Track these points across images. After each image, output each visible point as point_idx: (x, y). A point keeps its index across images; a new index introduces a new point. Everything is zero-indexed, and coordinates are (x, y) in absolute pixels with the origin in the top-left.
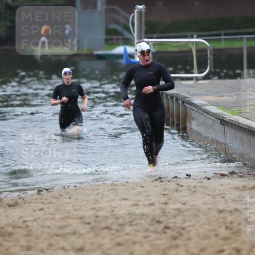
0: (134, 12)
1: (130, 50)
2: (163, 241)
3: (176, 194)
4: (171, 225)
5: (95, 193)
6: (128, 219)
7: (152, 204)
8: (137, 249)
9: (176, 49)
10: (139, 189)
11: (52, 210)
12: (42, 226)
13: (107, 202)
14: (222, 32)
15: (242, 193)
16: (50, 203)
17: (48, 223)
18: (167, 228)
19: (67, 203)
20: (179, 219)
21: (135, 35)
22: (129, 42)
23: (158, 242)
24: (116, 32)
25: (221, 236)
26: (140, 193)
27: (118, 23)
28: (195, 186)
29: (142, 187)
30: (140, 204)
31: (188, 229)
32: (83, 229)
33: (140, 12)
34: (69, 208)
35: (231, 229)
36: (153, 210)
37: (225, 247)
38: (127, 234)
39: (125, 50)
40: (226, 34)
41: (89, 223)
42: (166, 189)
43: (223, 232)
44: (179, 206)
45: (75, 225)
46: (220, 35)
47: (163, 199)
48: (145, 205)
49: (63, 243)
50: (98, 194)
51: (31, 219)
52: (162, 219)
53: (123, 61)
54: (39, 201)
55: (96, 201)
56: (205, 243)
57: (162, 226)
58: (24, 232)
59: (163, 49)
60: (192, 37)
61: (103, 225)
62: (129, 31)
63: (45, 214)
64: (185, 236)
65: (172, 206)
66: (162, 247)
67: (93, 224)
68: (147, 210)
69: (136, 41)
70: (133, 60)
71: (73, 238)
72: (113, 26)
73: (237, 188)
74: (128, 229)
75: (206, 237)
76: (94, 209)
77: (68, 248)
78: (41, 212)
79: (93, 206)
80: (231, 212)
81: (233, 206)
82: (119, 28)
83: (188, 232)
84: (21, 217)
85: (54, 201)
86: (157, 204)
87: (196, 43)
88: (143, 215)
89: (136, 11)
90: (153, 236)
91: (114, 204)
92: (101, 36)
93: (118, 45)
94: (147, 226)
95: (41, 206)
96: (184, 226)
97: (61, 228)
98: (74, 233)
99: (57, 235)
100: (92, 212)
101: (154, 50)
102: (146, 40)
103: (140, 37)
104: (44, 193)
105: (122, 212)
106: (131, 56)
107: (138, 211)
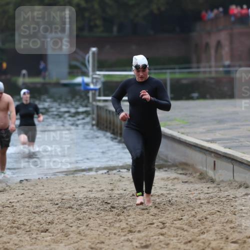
0: (87, 51)
1: (87, 80)
2: (110, 217)
3: (119, 184)
4: (116, 205)
5: (62, 182)
6: (85, 201)
7: (102, 191)
8: (91, 222)
9: (118, 80)
10: (93, 180)
11: (30, 195)
12: (24, 206)
13: (70, 189)
15: (167, 183)
16: (29, 189)
17: (27, 204)
18: (113, 207)
19: (41, 189)
20: (121, 201)
21: (90, 69)
22: (85, 74)
23: (107, 217)
24: (76, 67)
25: (152, 213)
26: (94, 183)
27: (77, 60)
29: (95, 178)
30: (94, 190)
31: (128, 208)
32: (53, 209)
33: (94, 53)
34: (43, 193)
35: (159, 208)
36: (103, 195)
37: (154, 221)
38: (84, 212)
39: (83, 81)
40: (155, 69)
41: (57, 204)
42: (112, 180)
43: (153, 210)
44: (122, 192)
45: (47, 205)
47: (110, 187)
48: (97, 191)
49: (40, 219)
50: (63, 183)
51: (16, 201)
52: (109, 202)
53: (82, 88)
54: (21, 188)
55: (62, 188)
57: (109, 206)
58: (11, 210)
59: (109, 79)
61: (67, 205)
62: (85, 66)
63: (25, 197)
64: (126, 213)
65: (116, 192)
66: (110, 221)
67: (60, 205)
68: (99, 195)
69: (91, 73)
70: (88, 87)
71: (46, 215)
72: (74, 63)
73: (163, 179)
74: (85, 208)
76: (60, 194)
77: (42, 222)
78: (22, 196)
79: (60, 192)
80: (158, 196)
82: (78, 64)
83: (128, 211)
84: (9, 199)
85: (32, 188)
86: (106, 190)
88: (96, 198)
89: (91, 53)
90: (103, 213)
91: (75, 190)
92: (65, 70)
93: (77, 76)
94: (99, 206)
95: (23, 192)
96: (125, 206)
97: (37, 207)
98: (46, 211)
99: (34, 213)
100: (59, 196)
101: (103, 79)
102: (98, 73)
103: (94, 71)
104: (25, 182)
105: (81, 196)
106: (87, 84)
107: (92, 196)
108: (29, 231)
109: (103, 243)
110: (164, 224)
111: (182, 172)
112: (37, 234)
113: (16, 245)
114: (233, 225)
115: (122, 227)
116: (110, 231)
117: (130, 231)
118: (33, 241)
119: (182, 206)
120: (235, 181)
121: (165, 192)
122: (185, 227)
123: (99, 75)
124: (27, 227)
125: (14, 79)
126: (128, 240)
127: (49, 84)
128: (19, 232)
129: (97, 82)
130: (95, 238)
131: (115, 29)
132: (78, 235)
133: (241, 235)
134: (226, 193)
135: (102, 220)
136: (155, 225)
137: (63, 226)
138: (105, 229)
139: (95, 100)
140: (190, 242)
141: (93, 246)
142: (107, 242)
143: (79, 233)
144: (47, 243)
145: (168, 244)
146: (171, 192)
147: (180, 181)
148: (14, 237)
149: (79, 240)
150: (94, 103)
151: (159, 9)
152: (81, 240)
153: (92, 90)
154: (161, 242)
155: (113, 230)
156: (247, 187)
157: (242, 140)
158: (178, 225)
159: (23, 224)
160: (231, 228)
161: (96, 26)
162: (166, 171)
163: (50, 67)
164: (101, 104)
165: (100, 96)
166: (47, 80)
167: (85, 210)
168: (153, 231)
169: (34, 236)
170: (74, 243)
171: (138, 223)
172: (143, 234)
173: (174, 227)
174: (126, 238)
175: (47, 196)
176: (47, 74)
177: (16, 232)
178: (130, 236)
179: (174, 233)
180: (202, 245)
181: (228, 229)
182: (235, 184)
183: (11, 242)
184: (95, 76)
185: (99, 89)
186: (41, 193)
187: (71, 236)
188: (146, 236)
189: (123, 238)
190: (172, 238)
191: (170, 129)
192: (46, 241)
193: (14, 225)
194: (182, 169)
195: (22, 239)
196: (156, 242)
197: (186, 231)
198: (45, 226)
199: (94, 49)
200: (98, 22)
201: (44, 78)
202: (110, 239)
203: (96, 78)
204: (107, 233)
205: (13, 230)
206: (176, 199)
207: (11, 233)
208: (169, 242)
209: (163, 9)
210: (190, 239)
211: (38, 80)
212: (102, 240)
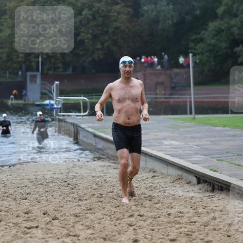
0: (53, 84)
1: (52, 102)
2: (67, 190)
3: (73, 169)
4: (71, 183)
6: (51, 180)
7: (62, 173)
8: (55, 193)
9: (73, 102)
10: (56, 166)
11: (16, 176)
12: (11, 183)
13: (41, 172)
14: (94, 94)
15: (103, 168)
16: (15, 172)
17: (14, 181)
18: (69, 184)
19: (23, 172)
20: (74, 180)
21: (55, 95)
22: (51, 98)
23: (65, 191)
24: (45, 94)
25: (94, 188)
26: (56, 168)
27: (46, 90)
28: (82, 165)
29: (57, 165)
30: (56, 173)
31: (79, 185)
32: (30, 185)
33: (57, 85)
35: (98, 185)
36: (62, 176)
37: (95, 193)
38: (50, 187)
39: (50, 102)
40: (96, 96)
41: (33, 182)
42: (68, 167)
43: (94, 186)
44: (74, 174)
45: (26, 182)
46: (93, 96)
47: (67, 171)
48: (59, 174)
49: (21, 191)
50: (37, 168)
51: (6, 179)
52: (66, 180)
53: (49, 107)
54: (10, 171)
55: (36, 172)
56: (86, 191)
57: (66, 183)
58: (3, 185)
59: (67, 102)
60: (80, 96)
61: (39, 183)
62: (52, 93)
63: (12, 177)
64: (77, 188)
65: (71, 174)
66: (67, 193)
67: (35, 182)
68: (60, 176)
69: (55, 98)
70: (53, 107)
71: (25, 188)
72: (44, 91)
73: (101, 166)
74: (51, 185)
75: (87, 188)
77: (23, 193)
78: (11, 176)
79: (35, 174)
80: (98, 177)
81: (99, 174)
82: (47, 92)
83: (79, 186)
84: (2, 179)
85: (17, 171)
86: (64, 173)
87: (83, 99)
88: (58, 178)
89: (55, 84)
90: (62, 187)
91: (44, 173)
92: (38, 95)
93: (46, 99)
94: (60, 184)
95: (10, 174)
96: (77, 183)
97: (20, 184)
98: (26, 186)
99: (18, 187)
100: (34, 177)
101: (63, 102)
102: (59, 97)
103: (57, 96)
104: (12, 167)
105: (48, 177)
106: (53, 105)
107: (55, 176)
108: (15, 199)
109: (63, 207)
110: (101, 195)
111: (113, 162)
112: (20, 201)
113: (6, 207)
114: (145, 196)
115: (75, 197)
116: (67, 199)
117: (80, 200)
118: (18, 205)
119: (113, 184)
120: (147, 168)
121: (102, 175)
122: (115, 197)
123: (60, 99)
124: (14, 196)
125: (5, 101)
126: (79, 205)
127: (28, 104)
128: (9, 199)
129: (58, 103)
130: (58, 204)
131: (71, 69)
132: (46, 202)
133: (151, 202)
134: (141, 175)
135: (62, 192)
136: (96, 196)
137: (37, 196)
138: (64, 198)
139: (57, 115)
140: (118, 206)
141: (56, 209)
142: (65, 206)
143: (47, 201)
144: (27, 207)
145: (104, 208)
146: (106, 174)
147: (112, 167)
148: (5, 202)
149: (46, 205)
150: (57, 117)
151: (99, 57)
152: (48, 205)
153: (55, 108)
154: (99, 206)
155: (68, 199)
156: (154, 172)
157: (151, 141)
158: (111, 196)
159: (11, 194)
160: (145, 198)
161: (58, 68)
162: (103, 161)
163: (29, 94)
164: (61, 118)
165: (60, 112)
166: (27, 102)
167: (51, 186)
168: (95, 199)
169: (18, 202)
170: (44, 207)
171: (85, 195)
172: (88, 201)
173: (108, 197)
174: (77, 204)
175: (27, 177)
176: (26, 98)
177: (6, 200)
178: (80, 203)
179: (108, 201)
180: (126, 208)
181: (142, 198)
182: (147, 170)
183: (4, 206)
184: (57, 100)
185: (60, 108)
186: (23, 175)
187: (42, 202)
188: (90, 203)
189: (75, 204)
190: (107, 204)
191: (105, 134)
192: (26, 205)
193: (5, 195)
194: (113, 160)
195: (10, 204)
196: (96, 206)
197: (116, 199)
198: (25, 196)
199: (57, 82)
200: (60, 65)
201: (25, 101)
202: (67, 204)
203: (58, 101)
204: (65, 200)
205: (5, 198)
206: (109, 179)
207: (3, 200)
208: (104, 206)
209: (101, 57)
210: (118, 205)
211: (21, 102)
212: (62, 205)
